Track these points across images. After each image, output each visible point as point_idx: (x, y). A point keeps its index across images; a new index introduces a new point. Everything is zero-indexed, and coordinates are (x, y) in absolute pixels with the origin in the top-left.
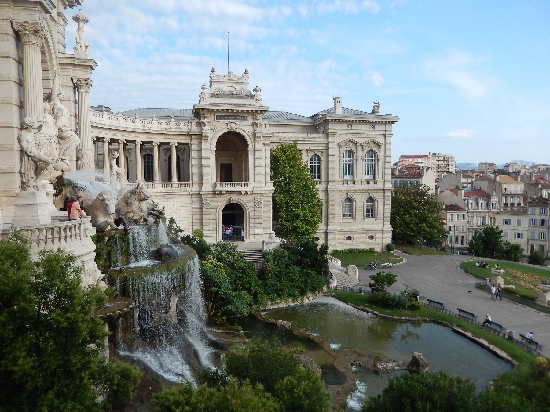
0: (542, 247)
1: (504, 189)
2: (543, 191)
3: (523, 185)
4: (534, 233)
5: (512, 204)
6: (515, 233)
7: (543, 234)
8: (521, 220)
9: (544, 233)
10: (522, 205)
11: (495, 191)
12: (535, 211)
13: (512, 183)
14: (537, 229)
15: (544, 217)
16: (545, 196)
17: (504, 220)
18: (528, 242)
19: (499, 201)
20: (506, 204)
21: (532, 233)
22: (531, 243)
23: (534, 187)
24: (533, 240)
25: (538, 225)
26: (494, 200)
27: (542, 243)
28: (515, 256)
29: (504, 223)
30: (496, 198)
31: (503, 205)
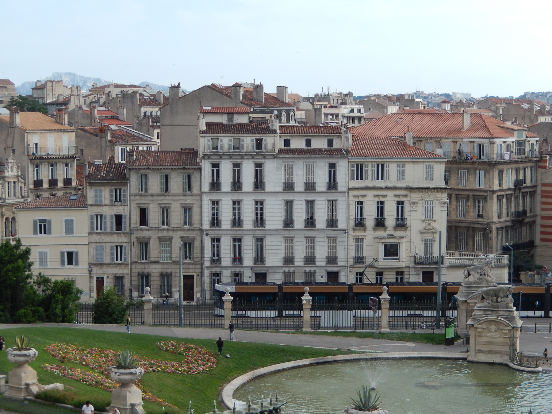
0: (119, 279)
1: (31, 146)
2: (116, 147)
3: (74, 134)
4: (102, 248)
5: (53, 183)
6: (62, 254)
7: (119, 250)
8: (72, 221)
9: (121, 247)
10: (74, 184)
11: (14, 150)
12: (101, 196)
13: (50, 131)
14: (107, 239)
15: (119, 210)
16: (120, 159)
17: (35, 222)
18: (90, 271)
19: (23, 177)
20: (38, 183)
21: (97, 248)
22: (97, 272)
23: (98, 138)
24: (101, 265)
25: (108, 230)
26: (11, 174)
27: (119, 271)
28: (63, 309)
29: (35, 232)
30: (15, 169)
31: (32, 187)
